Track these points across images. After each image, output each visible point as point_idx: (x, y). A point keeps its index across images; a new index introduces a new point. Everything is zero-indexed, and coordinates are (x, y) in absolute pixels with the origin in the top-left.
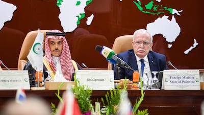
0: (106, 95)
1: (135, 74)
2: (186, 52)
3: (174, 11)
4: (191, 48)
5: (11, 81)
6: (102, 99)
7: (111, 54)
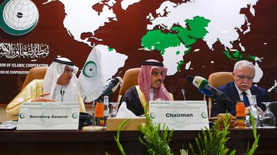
0: (196, 139)
1: (239, 106)
2: (269, 90)
3: (257, 59)
4: (273, 87)
5: (53, 117)
6: (191, 146)
7: (204, 83)
